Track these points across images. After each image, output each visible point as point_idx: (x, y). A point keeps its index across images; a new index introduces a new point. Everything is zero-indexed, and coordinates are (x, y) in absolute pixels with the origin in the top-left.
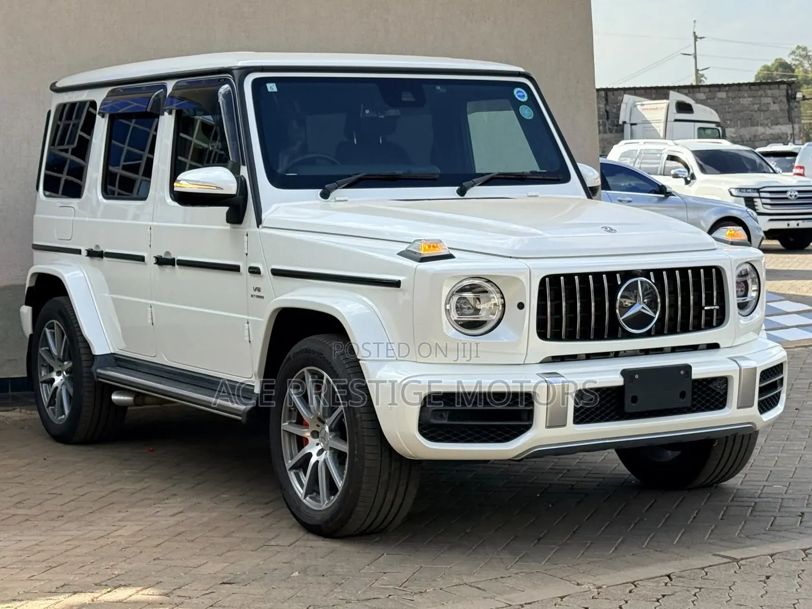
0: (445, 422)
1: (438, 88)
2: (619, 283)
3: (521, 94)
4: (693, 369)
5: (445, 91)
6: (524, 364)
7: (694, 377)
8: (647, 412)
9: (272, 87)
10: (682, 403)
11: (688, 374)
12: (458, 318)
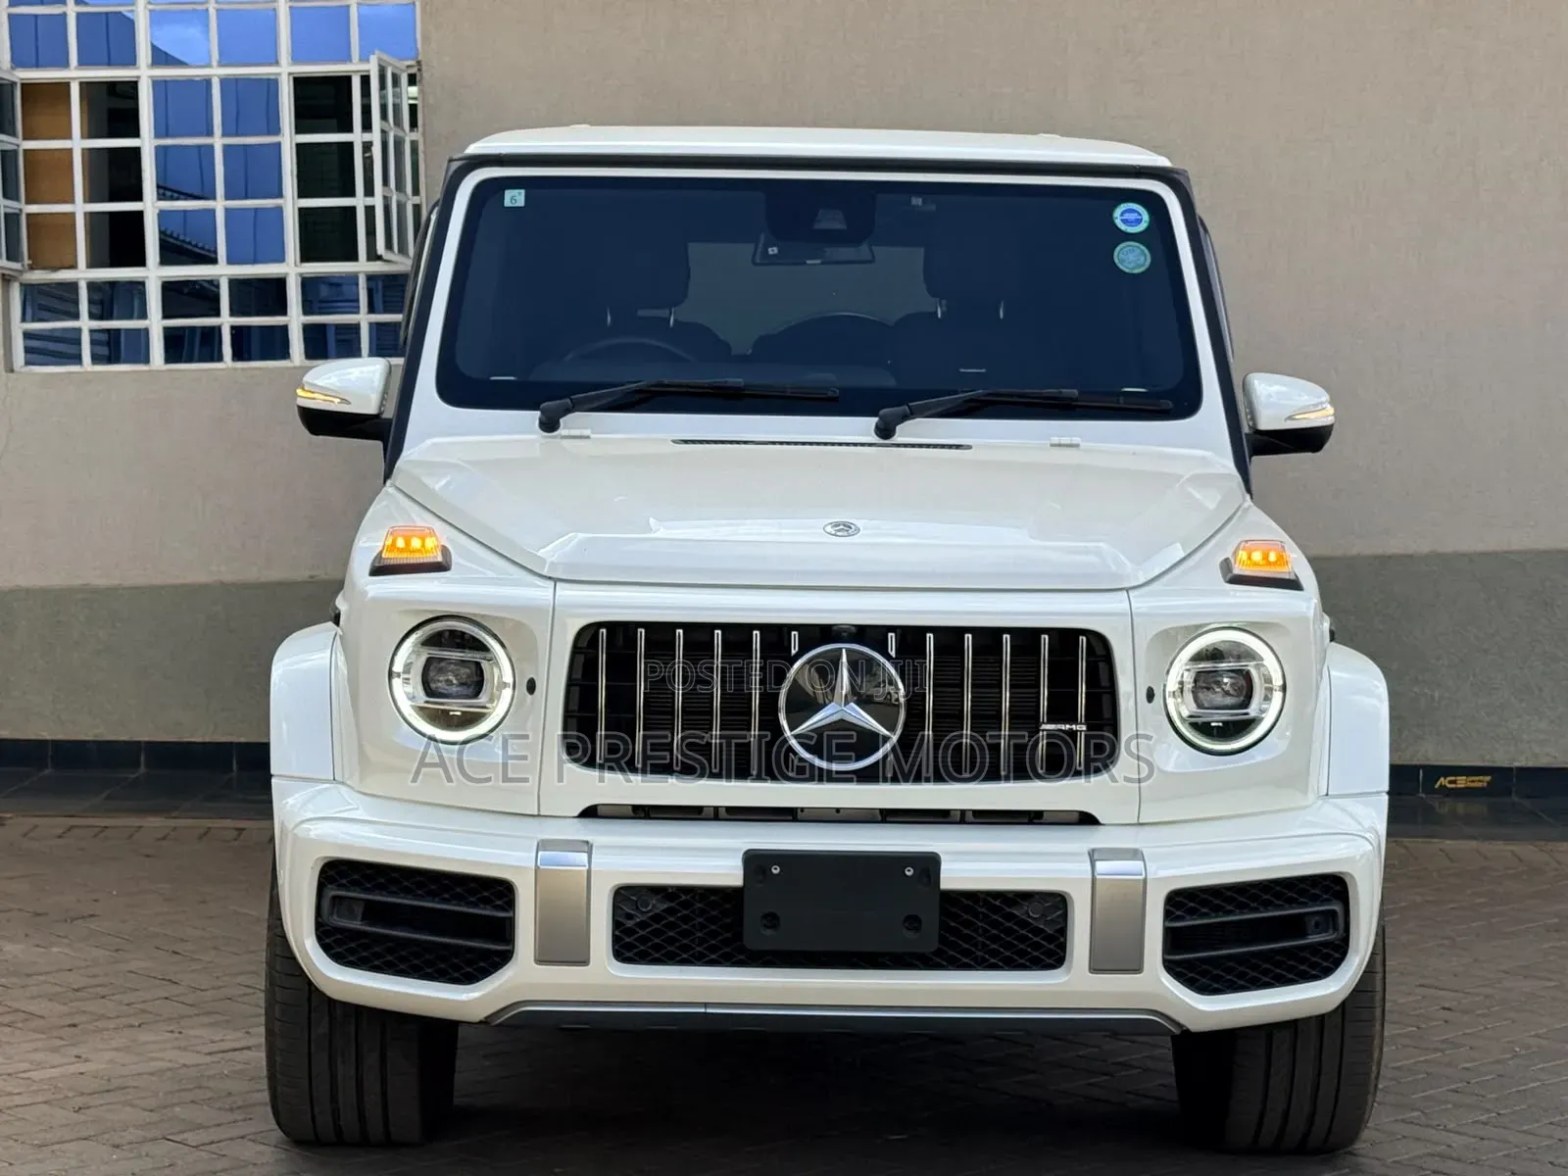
0: (356, 925)
1: (917, 201)
2: (793, 652)
3: (1132, 216)
4: (943, 867)
5: (933, 208)
6: (539, 816)
7: (946, 884)
8: (826, 954)
9: (515, 198)
10: (907, 942)
11: (929, 876)
12: (427, 702)
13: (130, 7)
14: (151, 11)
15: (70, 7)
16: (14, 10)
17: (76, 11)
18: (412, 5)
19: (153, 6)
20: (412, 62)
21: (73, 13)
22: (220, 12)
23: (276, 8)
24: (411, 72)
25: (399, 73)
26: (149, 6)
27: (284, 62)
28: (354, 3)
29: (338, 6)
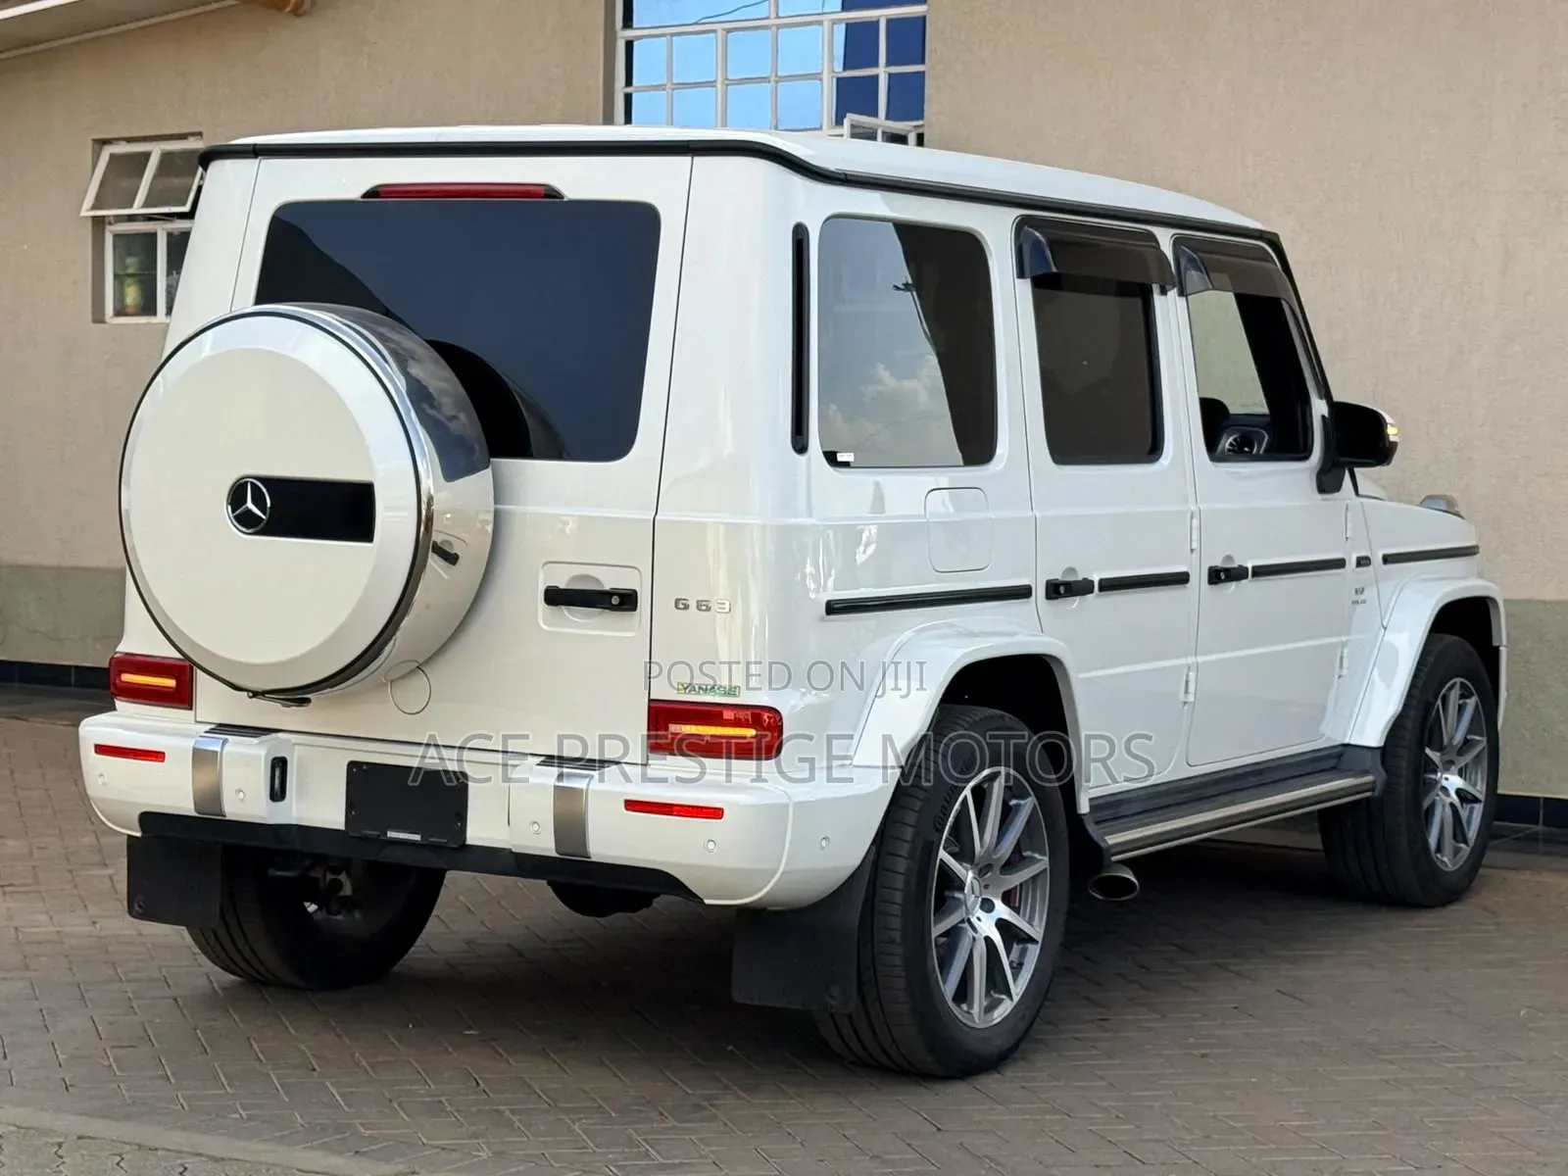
13: (712, 84)
14: (727, 85)
15: (669, 86)
16: (629, 90)
17: (673, 89)
18: (924, 73)
19: (728, 82)
20: (920, 123)
21: (670, 91)
22: (780, 84)
23: (821, 80)
24: (920, 131)
25: (903, 133)
26: (726, 82)
27: (825, 126)
28: (882, 72)
29: (869, 77)
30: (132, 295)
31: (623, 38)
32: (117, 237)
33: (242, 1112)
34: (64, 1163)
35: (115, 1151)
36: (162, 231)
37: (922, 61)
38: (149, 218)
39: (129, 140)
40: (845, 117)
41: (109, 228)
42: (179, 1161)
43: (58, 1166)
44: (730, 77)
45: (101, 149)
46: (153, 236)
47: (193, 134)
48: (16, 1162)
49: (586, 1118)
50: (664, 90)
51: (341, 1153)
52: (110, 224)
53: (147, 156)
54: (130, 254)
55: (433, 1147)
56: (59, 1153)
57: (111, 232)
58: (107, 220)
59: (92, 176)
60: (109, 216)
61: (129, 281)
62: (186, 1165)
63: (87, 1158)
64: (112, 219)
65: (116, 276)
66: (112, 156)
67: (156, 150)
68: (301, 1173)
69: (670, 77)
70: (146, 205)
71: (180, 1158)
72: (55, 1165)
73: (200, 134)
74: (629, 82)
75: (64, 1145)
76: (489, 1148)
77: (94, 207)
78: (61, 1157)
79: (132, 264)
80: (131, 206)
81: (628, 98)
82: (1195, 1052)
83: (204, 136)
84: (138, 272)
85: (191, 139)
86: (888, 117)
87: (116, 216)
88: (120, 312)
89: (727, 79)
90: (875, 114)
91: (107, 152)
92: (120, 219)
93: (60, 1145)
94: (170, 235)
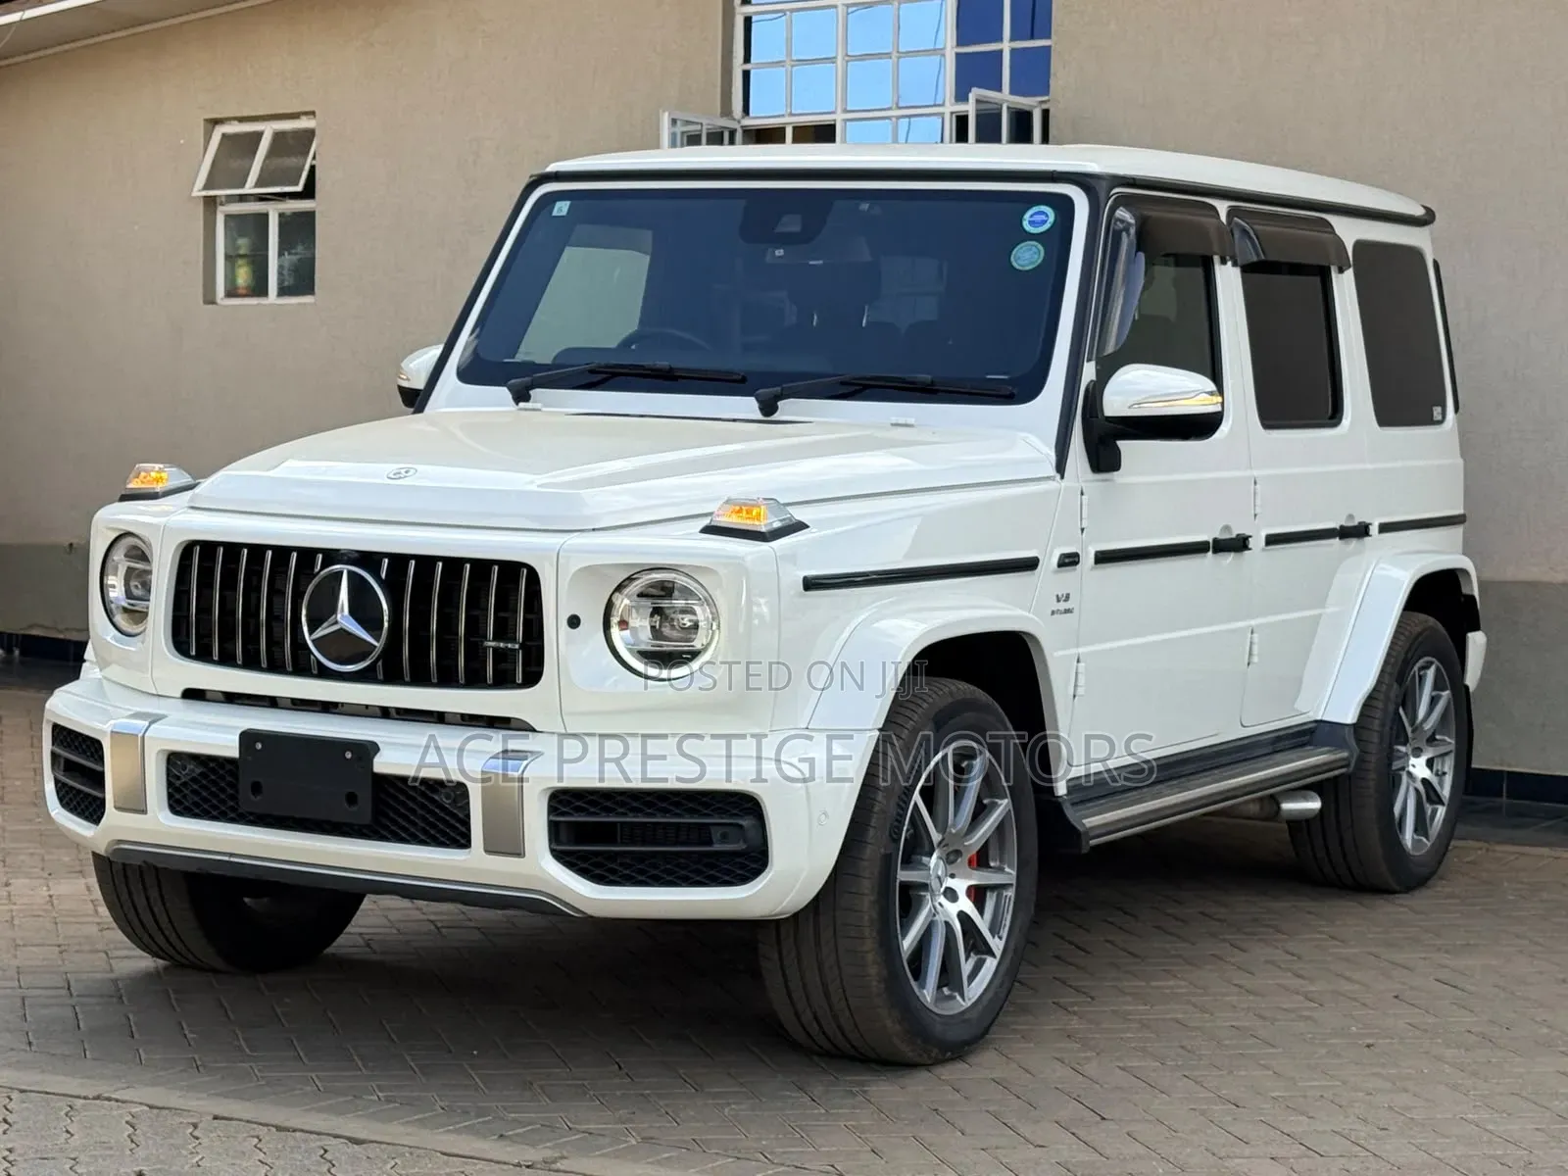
2: (316, 571)
3: (1040, 218)
4: (381, 753)
6: (159, 695)
9: (562, 208)
11: (362, 761)
13: (832, 60)
14: (847, 62)
15: (788, 62)
16: (747, 67)
17: (792, 66)
18: (1049, 47)
19: (849, 58)
20: (1045, 98)
21: (790, 68)
22: (901, 60)
23: (944, 55)
24: (1045, 106)
25: (1027, 109)
26: (847, 58)
27: (947, 103)
28: (1006, 46)
29: (994, 51)
30: (243, 275)
31: (742, 14)
32: (228, 217)
33: (380, 1094)
34: (200, 1144)
35: (252, 1133)
36: (273, 211)
37: (1049, 37)
38: (262, 198)
39: (242, 120)
40: (970, 91)
41: (220, 209)
42: (318, 1143)
43: (194, 1148)
44: (849, 54)
45: (214, 127)
46: (266, 216)
47: (306, 113)
48: (150, 1142)
49: (734, 1103)
50: (783, 66)
51: (485, 1137)
52: (222, 204)
53: (259, 135)
54: (241, 235)
55: (579, 1132)
56: (196, 1133)
57: (221, 212)
58: (218, 201)
59: (204, 156)
60: (220, 196)
61: (240, 262)
62: (326, 1147)
63: (224, 1139)
64: (223, 199)
65: (228, 257)
66: (224, 136)
67: (269, 129)
68: (446, 1157)
69: (789, 53)
70: (258, 184)
71: (320, 1140)
72: (190, 1147)
73: (313, 113)
74: (747, 59)
75: (200, 1125)
76: (639, 1134)
77: (206, 187)
78: (197, 1138)
79: (244, 244)
80: (242, 185)
81: (746, 75)
82: (1360, 1042)
83: (317, 113)
84: (248, 253)
85: (304, 118)
86: (1012, 92)
87: (228, 196)
88: (232, 292)
89: (847, 55)
90: (999, 89)
91: (219, 132)
92: (231, 199)
93: (195, 1126)
94: (281, 215)
